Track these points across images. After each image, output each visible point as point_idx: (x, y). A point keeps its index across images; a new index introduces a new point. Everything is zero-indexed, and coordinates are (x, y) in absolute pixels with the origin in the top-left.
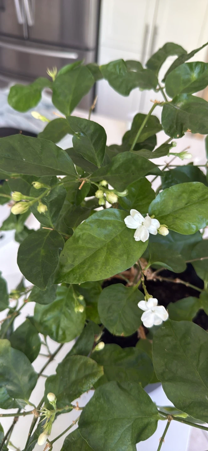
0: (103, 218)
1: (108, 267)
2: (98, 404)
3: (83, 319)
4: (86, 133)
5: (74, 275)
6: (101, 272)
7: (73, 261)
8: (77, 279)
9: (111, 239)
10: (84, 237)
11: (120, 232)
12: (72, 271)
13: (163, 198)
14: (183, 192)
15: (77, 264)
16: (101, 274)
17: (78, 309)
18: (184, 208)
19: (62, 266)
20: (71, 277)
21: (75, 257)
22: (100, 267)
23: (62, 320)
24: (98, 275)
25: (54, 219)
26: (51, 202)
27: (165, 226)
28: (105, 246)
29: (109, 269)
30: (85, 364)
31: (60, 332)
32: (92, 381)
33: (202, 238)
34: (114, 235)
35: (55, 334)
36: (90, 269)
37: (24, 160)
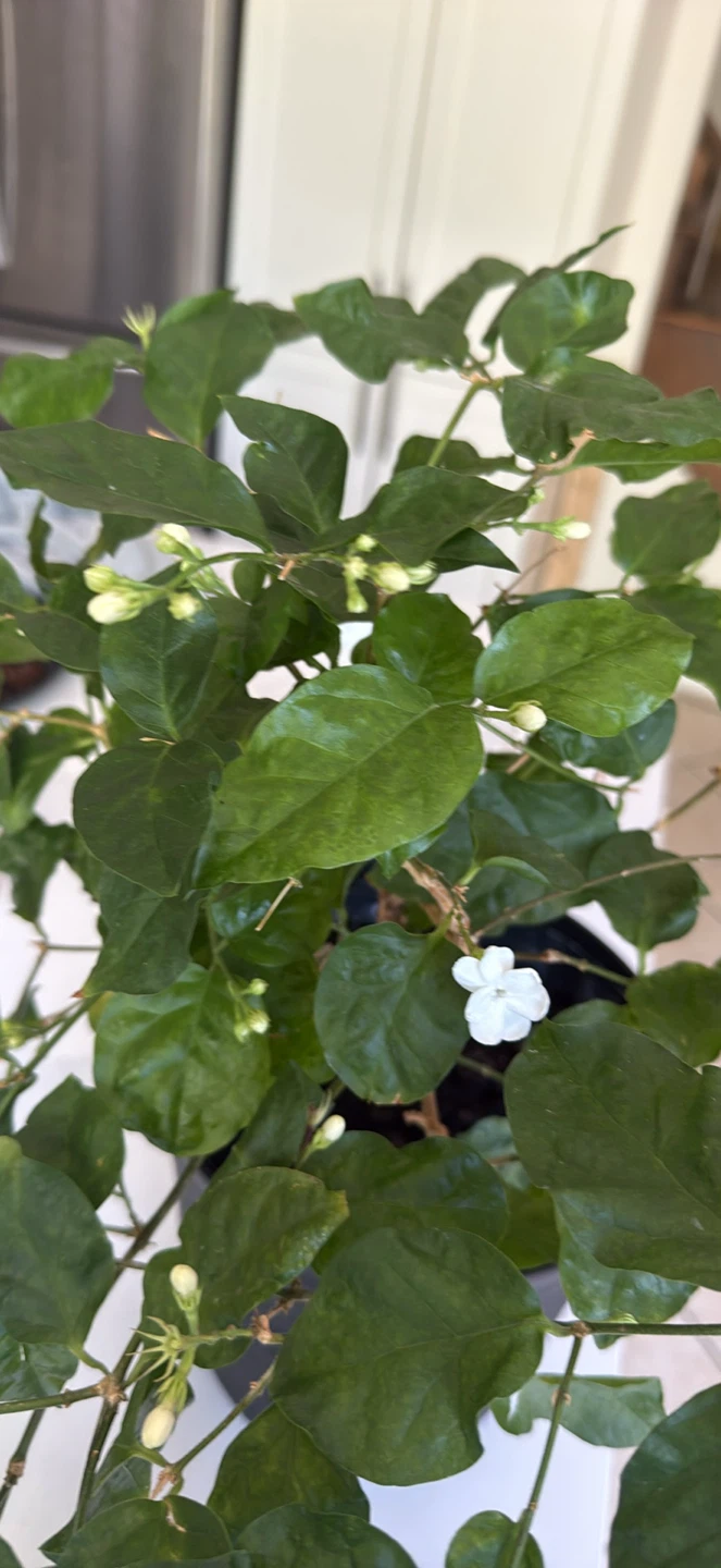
0: (339, 694)
1: (366, 829)
2: (335, 1316)
3: (261, 1065)
4: (283, 446)
5: (260, 857)
6: (347, 842)
7: (255, 820)
8: (272, 866)
9: (369, 755)
10: (285, 750)
11: (394, 735)
12: (251, 849)
13: (515, 641)
14: (571, 623)
15: (268, 829)
16: (346, 847)
17: (248, 1026)
18: (581, 666)
19: (219, 837)
20: (253, 863)
21: (259, 809)
22: (342, 829)
23: (190, 1075)
24: (339, 850)
25: (182, 709)
26: (170, 656)
27: (533, 704)
28: (351, 774)
29: (372, 831)
30: (284, 1191)
31: (185, 1117)
32: (313, 1243)
33: (616, 825)
34: (378, 745)
35: (164, 1125)
36: (311, 836)
37: (112, 488)
